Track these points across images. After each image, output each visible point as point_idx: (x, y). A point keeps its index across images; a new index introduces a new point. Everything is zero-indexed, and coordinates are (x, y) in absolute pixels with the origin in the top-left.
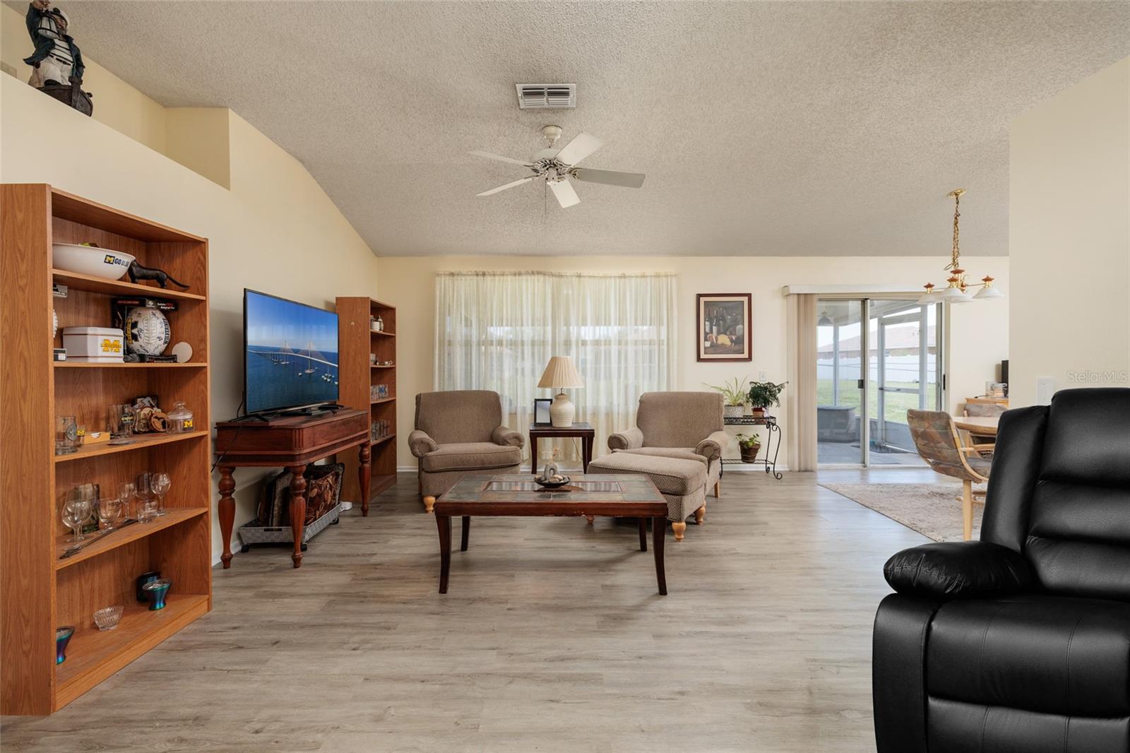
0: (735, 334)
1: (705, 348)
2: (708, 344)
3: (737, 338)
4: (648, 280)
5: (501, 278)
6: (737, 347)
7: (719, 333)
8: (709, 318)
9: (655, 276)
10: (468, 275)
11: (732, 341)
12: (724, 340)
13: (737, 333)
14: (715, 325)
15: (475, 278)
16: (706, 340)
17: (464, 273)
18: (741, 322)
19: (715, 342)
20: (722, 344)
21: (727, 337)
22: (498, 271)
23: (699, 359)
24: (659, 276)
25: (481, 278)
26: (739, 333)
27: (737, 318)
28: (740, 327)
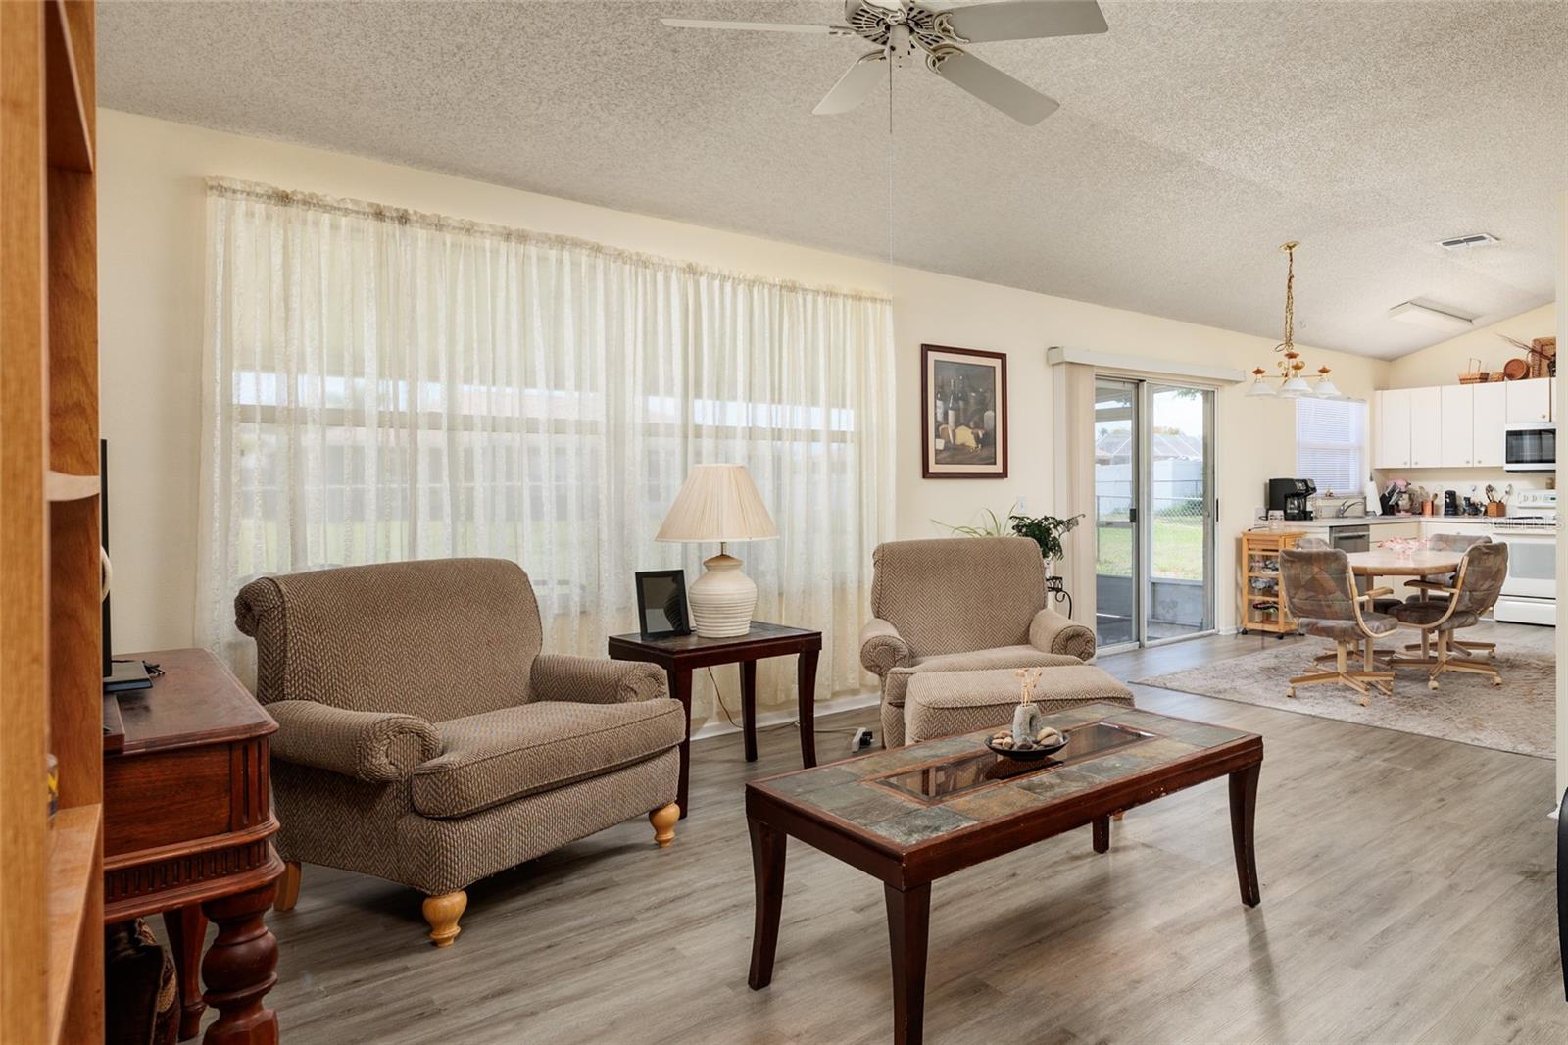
0: (982, 428)
1: (937, 452)
2: (940, 444)
3: (986, 435)
4: (840, 301)
5: (463, 239)
6: (985, 453)
7: (958, 424)
8: (941, 393)
9: (852, 297)
10: (346, 212)
11: (977, 439)
12: (966, 436)
13: (985, 426)
14: (951, 409)
15: (371, 225)
16: (937, 436)
17: (329, 200)
18: (991, 404)
19: (952, 441)
20: (963, 445)
21: (970, 431)
22: (454, 215)
23: (926, 474)
24: (860, 299)
25: (390, 227)
26: (988, 425)
27: (985, 397)
28: (989, 413)
